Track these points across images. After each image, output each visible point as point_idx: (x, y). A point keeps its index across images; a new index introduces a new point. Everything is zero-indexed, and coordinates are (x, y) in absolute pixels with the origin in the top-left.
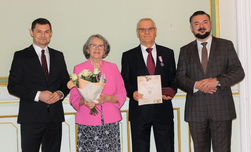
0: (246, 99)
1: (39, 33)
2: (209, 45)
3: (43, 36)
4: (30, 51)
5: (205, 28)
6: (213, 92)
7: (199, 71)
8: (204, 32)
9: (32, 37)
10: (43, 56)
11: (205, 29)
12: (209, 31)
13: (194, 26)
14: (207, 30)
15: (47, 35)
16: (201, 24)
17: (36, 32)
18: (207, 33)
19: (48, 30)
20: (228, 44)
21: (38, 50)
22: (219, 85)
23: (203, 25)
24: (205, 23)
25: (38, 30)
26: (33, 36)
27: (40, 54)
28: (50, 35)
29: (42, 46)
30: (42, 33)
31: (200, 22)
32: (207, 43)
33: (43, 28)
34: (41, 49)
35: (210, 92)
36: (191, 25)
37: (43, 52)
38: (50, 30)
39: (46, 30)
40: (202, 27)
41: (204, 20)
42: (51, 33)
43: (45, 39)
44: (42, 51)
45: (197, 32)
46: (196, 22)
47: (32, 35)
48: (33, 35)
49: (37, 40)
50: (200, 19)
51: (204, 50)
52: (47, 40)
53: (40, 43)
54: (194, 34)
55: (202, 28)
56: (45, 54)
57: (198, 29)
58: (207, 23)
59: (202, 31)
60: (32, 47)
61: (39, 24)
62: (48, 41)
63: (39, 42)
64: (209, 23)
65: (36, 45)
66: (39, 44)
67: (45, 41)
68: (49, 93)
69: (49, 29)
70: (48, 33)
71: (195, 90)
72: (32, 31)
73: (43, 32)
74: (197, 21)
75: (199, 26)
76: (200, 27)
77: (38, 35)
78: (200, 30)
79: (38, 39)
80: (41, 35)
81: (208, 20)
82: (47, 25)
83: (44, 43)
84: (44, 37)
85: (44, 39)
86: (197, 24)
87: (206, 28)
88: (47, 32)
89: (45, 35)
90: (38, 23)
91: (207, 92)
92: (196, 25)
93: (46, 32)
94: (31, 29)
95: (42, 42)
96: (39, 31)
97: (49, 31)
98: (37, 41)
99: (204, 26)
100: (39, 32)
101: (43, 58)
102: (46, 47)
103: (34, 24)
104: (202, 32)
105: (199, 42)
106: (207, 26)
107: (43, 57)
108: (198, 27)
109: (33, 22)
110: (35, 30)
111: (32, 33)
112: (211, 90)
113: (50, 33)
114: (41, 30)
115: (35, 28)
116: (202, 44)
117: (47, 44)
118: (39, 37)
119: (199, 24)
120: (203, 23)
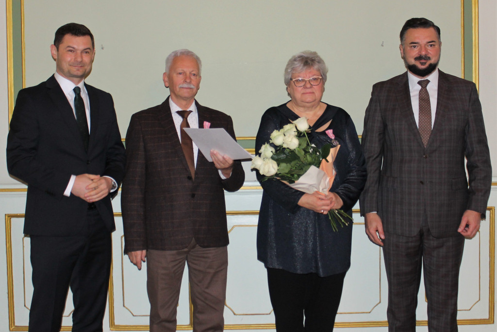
1: (70, 53)
3: (79, 60)
8: (425, 63)
9: (55, 60)
11: (429, 58)
12: (436, 62)
13: (409, 48)
14: (432, 61)
15: (86, 59)
16: (423, 49)
17: (65, 51)
18: (431, 65)
19: (89, 49)
23: (426, 50)
24: (431, 46)
25: (69, 47)
26: (56, 57)
29: (76, 79)
30: (77, 54)
31: (421, 43)
33: (78, 42)
34: (73, 86)
36: (402, 45)
38: (92, 48)
39: (86, 47)
40: (423, 53)
41: (428, 40)
43: (82, 64)
45: (412, 62)
46: (412, 43)
47: (54, 56)
48: (58, 55)
49: (66, 66)
50: (420, 35)
51: (424, 98)
52: (86, 67)
53: (71, 73)
55: (423, 56)
57: (416, 56)
58: (434, 45)
59: (423, 61)
62: (88, 70)
63: (69, 72)
64: (437, 47)
65: (64, 77)
66: (70, 76)
67: (81, 70)
69: (90, 46)
70: (87, 54)
72: (55, 48)
73: (79, 52)
75: (418, 52)
76: (420, 54)
77: (69, 58)
78: (419, 58)
79: (67, 65)
80: (74, 58)
81: (437, 41)
82: (88, 38)
83: (80, 73)
84: (81, 62)
85: (81, 67)
86: (415, 47)
87: (431, 56)
88: (87, 52)
89: (82, 57)
90: (68, 34)
92: (412, 46)
93: (85, 51)
94: (53, 43)
95: (74, 71)
96: (71, 49)
97: (91, 51)
98: (66, 70)
99: (428, 53)
100: (71, 51)
102: (82, 82)
104: (422, 64)
106: (431, 51)
108: (415, 52)
110: (62, 47)
111: (55, 52)
113: (91, 54)
114: (75, 46)
115: (62, 43)
116: (419, 83)
117: (85, 75)
118: (69, 62)
119: (419, 47)
120: (427, 47)
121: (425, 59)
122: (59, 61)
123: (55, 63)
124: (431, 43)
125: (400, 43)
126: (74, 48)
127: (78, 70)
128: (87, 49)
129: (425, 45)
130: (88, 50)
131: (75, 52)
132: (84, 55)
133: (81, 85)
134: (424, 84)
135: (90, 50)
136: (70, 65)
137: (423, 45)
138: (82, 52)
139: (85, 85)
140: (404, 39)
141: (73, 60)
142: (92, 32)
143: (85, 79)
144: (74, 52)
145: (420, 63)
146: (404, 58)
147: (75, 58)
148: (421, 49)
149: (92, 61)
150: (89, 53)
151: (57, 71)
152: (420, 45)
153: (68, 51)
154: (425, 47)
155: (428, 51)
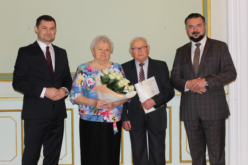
0: (235, 100)
1: (44, 29)
2: (203, 46)
3: (49, 32)
4: (35, 47)
5: (199, 31)
6: (202, 92)
7: (191, 72)
8: (197, 35)
9: (37, 33)
11: (199, 33)
12: (203, 34)
13: (189, 28)
14: (201, 34)
15: (52, 32)
16: (195, 28)
17: (42, 28)
18: (200, 36)
19: (54, 27)
20: (222, 45)
21: (43, 46)
22: (207, 85)
23: (197, 28)
24: (199, 26)
25: (43, 26)
27: (45, 50)
28: (55, 33)
29: (47, 43)
30: (47, 30)
32: (201, 44)
33: (48, 24)
34: (46, 46)
35: (199, 92)
36: (186, 27)
37: (48, 48)
40: (196, 30)
41: (197, 24)
42: (56, 31)
43: (50, 35)
44: (46, 48)
45: (191, 35)
46: (190, 26)
47: (36, 31)
48: (38, 31)
49: (42, 36)
50: (195, 22)
51: (197, 51)
52: (52, 36)
54: (189, 37)
55: (196, 32)
56: (50, 50)
57: (192, 32)
60: (36, 43)
61: (45, 21)
62: (53, 38)
63: (44, 39)
64: (202, 26)
65: (41, 41)
66: (44, 41)
67: (50, 38)
68: (55, 90)
69: (54, 26)
71: (186, 90)
72: (36, 27)
73: (49, 29)
74: (192, 25)
76: (194, 31)
77: (44, 32)
78: (194, 33)
79: (43, 35)
80: (46, 32)
81: (202, 23)
82: (52, 22)
83: (49, 39)
84: (50, 34)
85: (50, 36)
86: (191, 27)
90: (43, 20)
91: (196, 92)
92: (190, 28)
94: (36, 25)
95: (47, 38)
96: (45, 27)
98: (42, 38)
99: (198, 30)
100: (45, 28)
101: (47, 55)
102: (51, 44)
103: (39, 20)
107: (47, 53)
108: (192, 30)
109: (37, 18)
110: (40, 26)
111: (37, 29)
112: (200, 90)
113: (54, 29)
114: (47, 26)
115: (40, 25)
116: (196, 45)
117: (52, 40)
118: (44, 34)
119: (193, 28)
120: (197, 27)
122: (38, 34)
123: (37, 35)
124: (199, 25)
125: (185, 26)
126: (46, 27)
128: (52, 27)
129: (196, 26)
130: (53, 28)
131: (47, 29)
132: (51, 30)
133: (50, 45)
134: (198, 45)
135: (54, 28)
136: (45, 36)
137: (195, 26)
138: (50, 29)
139: (52, 44)
140: (186, 24)
141: (46, 33)
142: (55, 20)
143: (52, 42)
145: (195, 35)
146: (188, 34)
148: (194, 28)
149: (55, 34)
151: (38, 39)
152: (194, 27)
153: (43, 28)
154: (196, 27)
155: (198, 29)
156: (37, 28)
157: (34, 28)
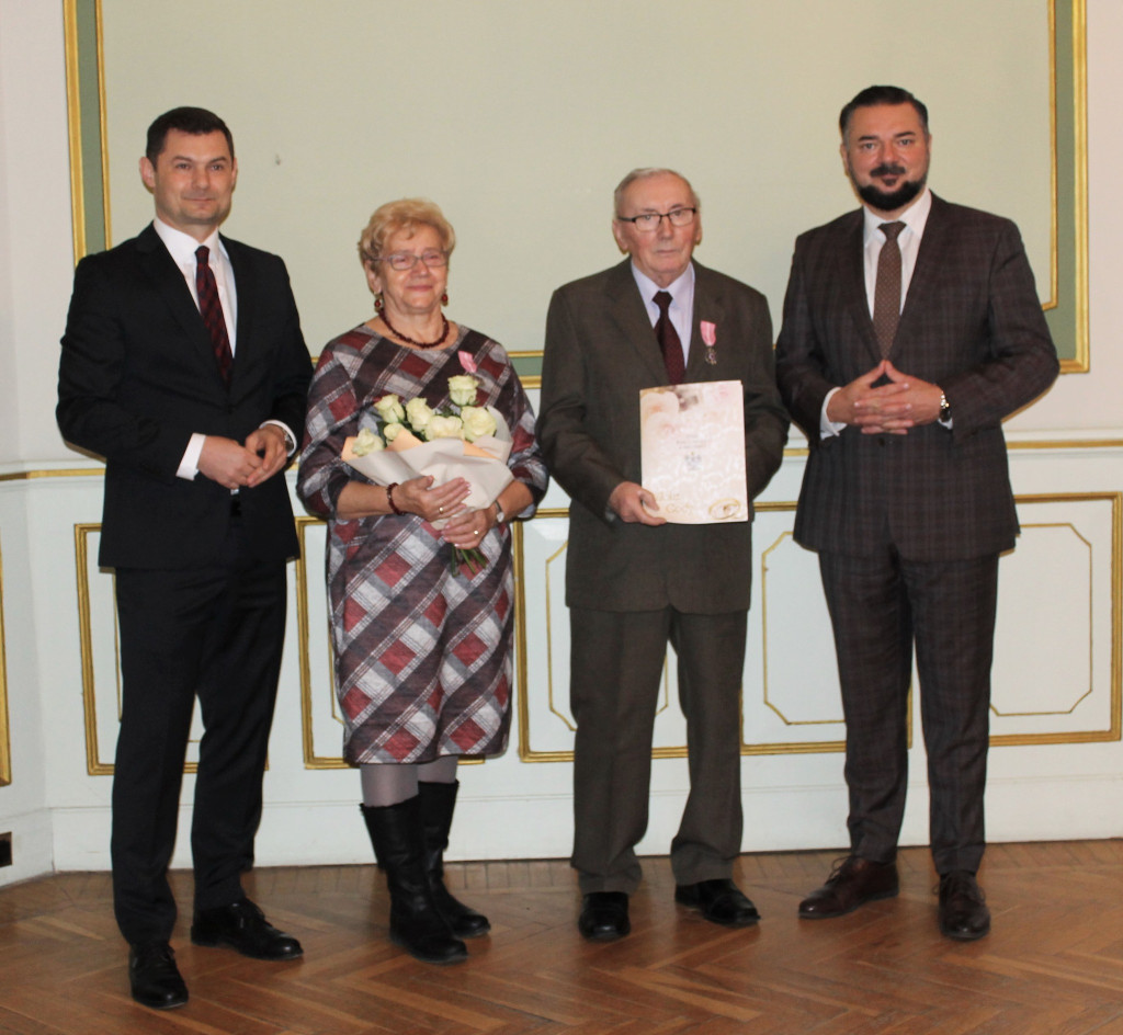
1: (182, 171)
2: (912, 234)
3: (203, 183)
5: (901, 164)
7: (860, 346)
8: (894, 181)
9: (150, 190)
10: (206, 276)
11: (902, 171)
12: (918, 179)
13: (857, 151)
14: (911, 176)
15: (218, 182)
16: (888, 148)
17: (170, 169)
18: (906, 185)
19: (223, 159)
20: (996, 235)
21: (181, 247)
23: (893, 151)
24: (905, 142)
25: (178, 158)
26: (153, 184)
27: (190, 266)
28: (230, 181)
29: (199, 229)
30: (196, 172)
31: (882, 137)
32: (904, 225)
33: (198, 148)
34: (195, 245)
36: (845, 144)
37: (202, 254)
38: (229, 158)
39: (215, 156)
40: (888, 159)
41: (898, 130)
42: (233, 174)
43: (206, 195)
44: (196, 253)
45: (867, 180)
46: (863, 138)
47: (148, 181)
48: (157, 180)
49: (175, 202)
50: (885, 122)
51: (890, 257)
52: (219, 200)
53: (188, 214)
55: (889, 166)
56: (211, 265)
57: (873, 167)
58: (912, 142)
59: (889, 177)
60: (150, 233)
61: (181, 133)
62: (223, 207)
63: (183, 213)
64: (918, 144)
65: (169, 224)
66: (184, 222)
67: (208, 207)
69: (222, 152)
70: (220, 171)
72: (148, 164)
73: (201, 167)
74: (874, 132)
75: (875, 158)
76: (881, 160)
77: (181, 182)
78: (880, 171)
79: (179, 199)
80: (190, 181)
81: (918, 131)
82: (217, 137)
83: (207, 213)
84: (207, 189)
85: (208, 200)
86: (869, 146)
87: (906, 166)
88: (218, 167)
89: (208, 179)
90: (175, 130)
92: (862, 146)
93: (215, 165)
94: (144, 154)
95: (195, 210)
96: (184, 162)
97: (228, 163)
98: (176, 209)
99: (900, 158)
100: (183, 166)
101: (203, 285)
102: (215, 234)
103: (159, 132)
104: (889, 183)
105: (873, 220)
106: (905, 155)
107: (203, 279)
108: (871, 159)
109: (151, 123)
110: (164, 159)
111: (150, 173)
113: (228, 169)
114: (193, 156)
115: (164, 151)
116: (883, 228)
117: (218, 218)
118: (182, 193)
119: (878, 148)
120: (895, 145)
121: (892, 173)
122: (159, 191)
123: (150, 198)
124: (904, 137)
126: (188, 160)
127: (202, 208)
128: (217, 160)
129: (892, 141)
130: (221, 163)
131: (192, 170)
132: (213, 173)
133: (212, 241)
134: (892, 231)
135: (226, 162)
136: (185, 199)
137: (887, 143)
138: (207, 168)
139: (222, 238)
140: (847, 132)
141: (189, 186)
142: (229, 125)
143: (219, 224)
144: (190, 167)
145: (884, 181)
146: (851, 172)
147: (195, 182)
148: (883, 150)
149: (231, 188)
150: (222, 167)
151: (158, 215)
152: (882, 143)
153: (177, 167)
154: (892, 146)
155: (900, 154)
156: (150, 164)
157: (137, 166)
